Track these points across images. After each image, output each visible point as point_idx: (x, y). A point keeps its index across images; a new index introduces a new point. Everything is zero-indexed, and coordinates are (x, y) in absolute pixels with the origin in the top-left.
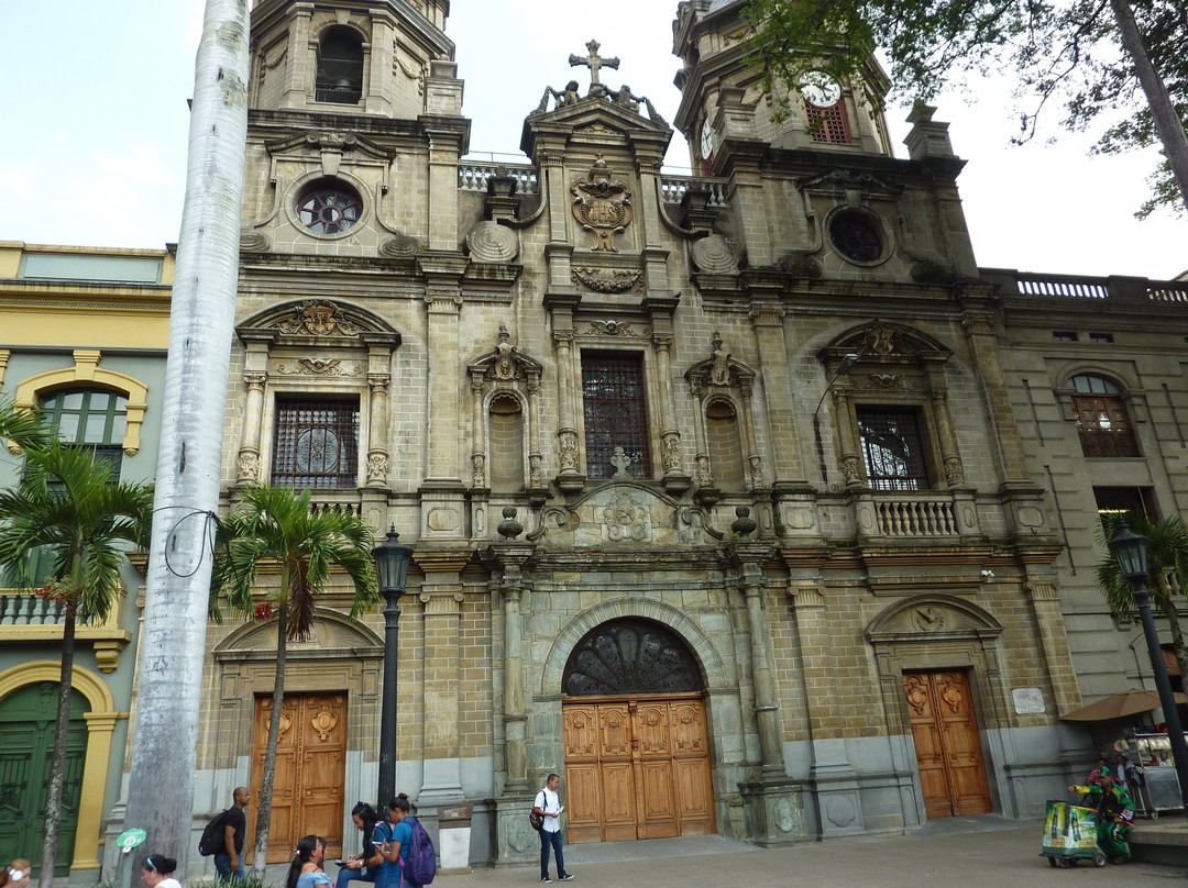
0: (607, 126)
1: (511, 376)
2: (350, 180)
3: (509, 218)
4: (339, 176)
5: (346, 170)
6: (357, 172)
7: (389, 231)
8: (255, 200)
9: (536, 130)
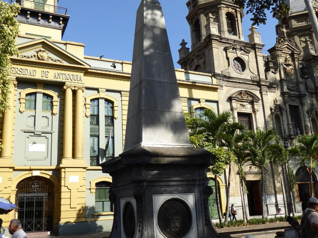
0: (288, 48)
1: (278, 110)
2: (242, 58)
3: (273, 71)
4: (240, 57)
5: (241, 55)
6: (244, 56)
7: (252, 72)
8: (224, 62)
9: (277, 49)
